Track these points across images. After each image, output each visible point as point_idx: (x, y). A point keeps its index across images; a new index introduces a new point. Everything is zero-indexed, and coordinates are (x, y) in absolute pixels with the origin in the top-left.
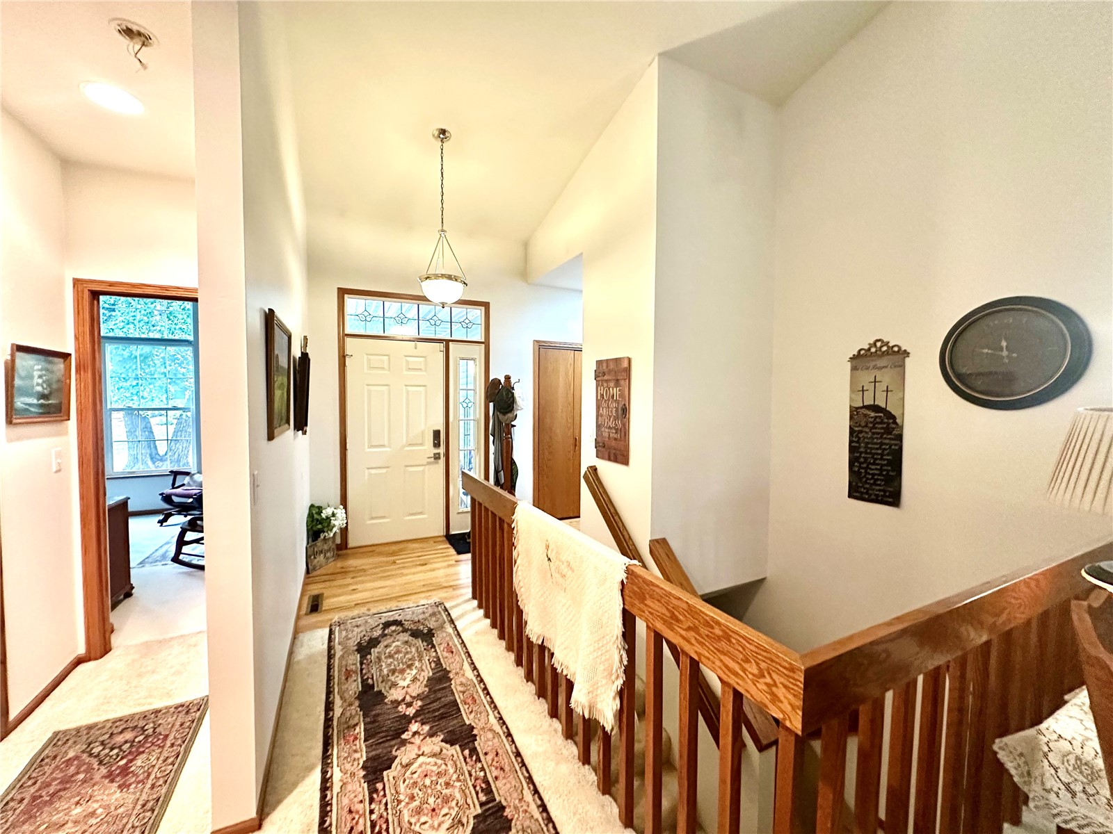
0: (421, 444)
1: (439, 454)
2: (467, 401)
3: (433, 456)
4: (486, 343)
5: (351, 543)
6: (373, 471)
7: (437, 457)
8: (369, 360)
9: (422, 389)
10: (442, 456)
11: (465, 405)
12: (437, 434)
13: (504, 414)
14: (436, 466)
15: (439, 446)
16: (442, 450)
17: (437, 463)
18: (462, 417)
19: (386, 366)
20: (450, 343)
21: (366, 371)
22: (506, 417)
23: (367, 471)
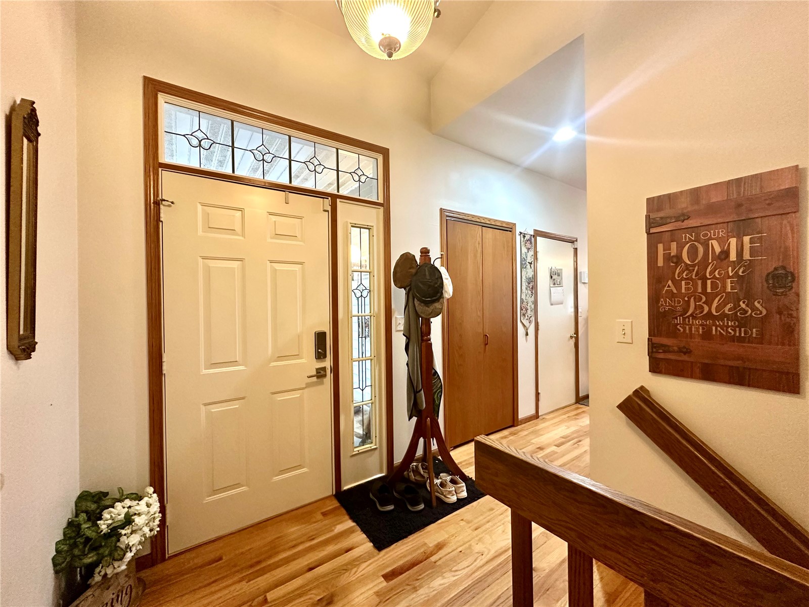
0: (297, 356)
1: (324, 369)
2: (361, 287)
3: (314, 373)
4: (385, 205)
5: (172, 548)
6: (215, 409)
7: (320, 374)
8: (207, 216)
9: (297, 268)
10: (328, 371)
11: (359, 294)
12: (320, 338)
13: (427, 304)
14: (320, 387)
15: (325, 357)
16: (328, 363)
17: (322, 383)
18: (355, 312)
19: (238, 227)
20: (338, 200)
21: (200, 233)
22: (431, 308)
23: (203, 408)
